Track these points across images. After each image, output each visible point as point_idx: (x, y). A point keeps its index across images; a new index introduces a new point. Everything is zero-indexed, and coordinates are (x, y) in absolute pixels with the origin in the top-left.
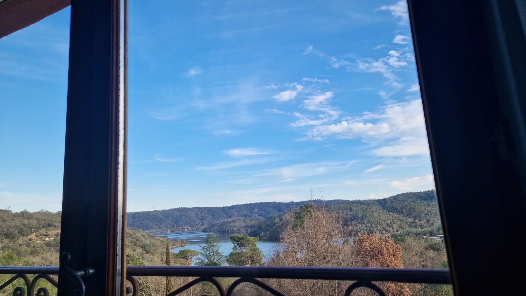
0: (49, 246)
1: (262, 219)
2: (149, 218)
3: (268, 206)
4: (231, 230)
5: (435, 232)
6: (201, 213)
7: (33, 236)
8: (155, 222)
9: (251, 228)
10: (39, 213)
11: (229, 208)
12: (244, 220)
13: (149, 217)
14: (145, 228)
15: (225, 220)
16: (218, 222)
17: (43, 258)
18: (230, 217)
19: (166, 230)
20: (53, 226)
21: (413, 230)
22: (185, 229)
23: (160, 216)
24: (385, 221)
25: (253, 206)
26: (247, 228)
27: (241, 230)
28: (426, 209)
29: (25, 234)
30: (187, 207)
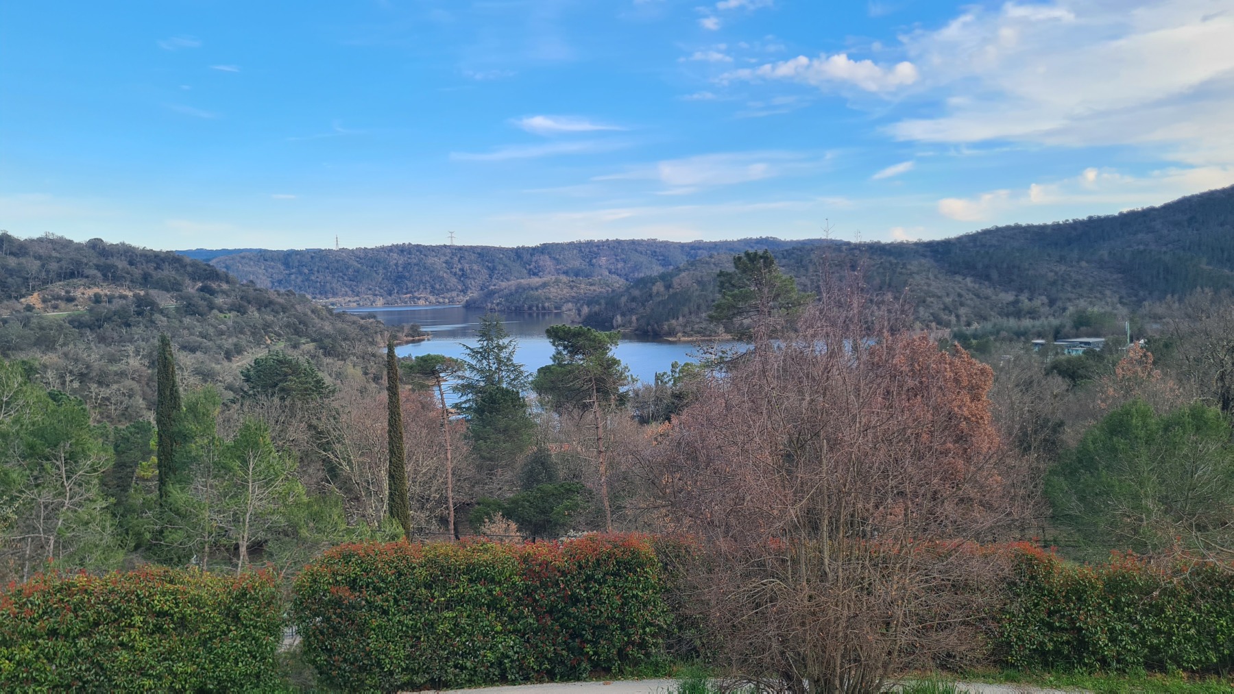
0: (78, 327)
1: (619, 283)
2: (327, 268)
3: (636, 250)
4: (537, 307)
5: (1067, 329)
6: (459, 261)
7: (34, 299)
8: (343, 278)
9: (590, 303)
10: (40, 240)
11: (534, 251)
12: (572, 284)
13: (325, 265)
14: (317, 292)
15: (522, 281)
16: (504, 284)
17: (66, 355)
18: (535, 274)
19: (372, 298)
20: (82, 276)
21: (1012, 322)
22: (419, 299)
23: (356, 264)
24: (939, 297)
25: (595, 249)
26: (579, 305)
27: (564, 308)
28: (1051, 271)
29: (14, 294)
30: (423, 244)
